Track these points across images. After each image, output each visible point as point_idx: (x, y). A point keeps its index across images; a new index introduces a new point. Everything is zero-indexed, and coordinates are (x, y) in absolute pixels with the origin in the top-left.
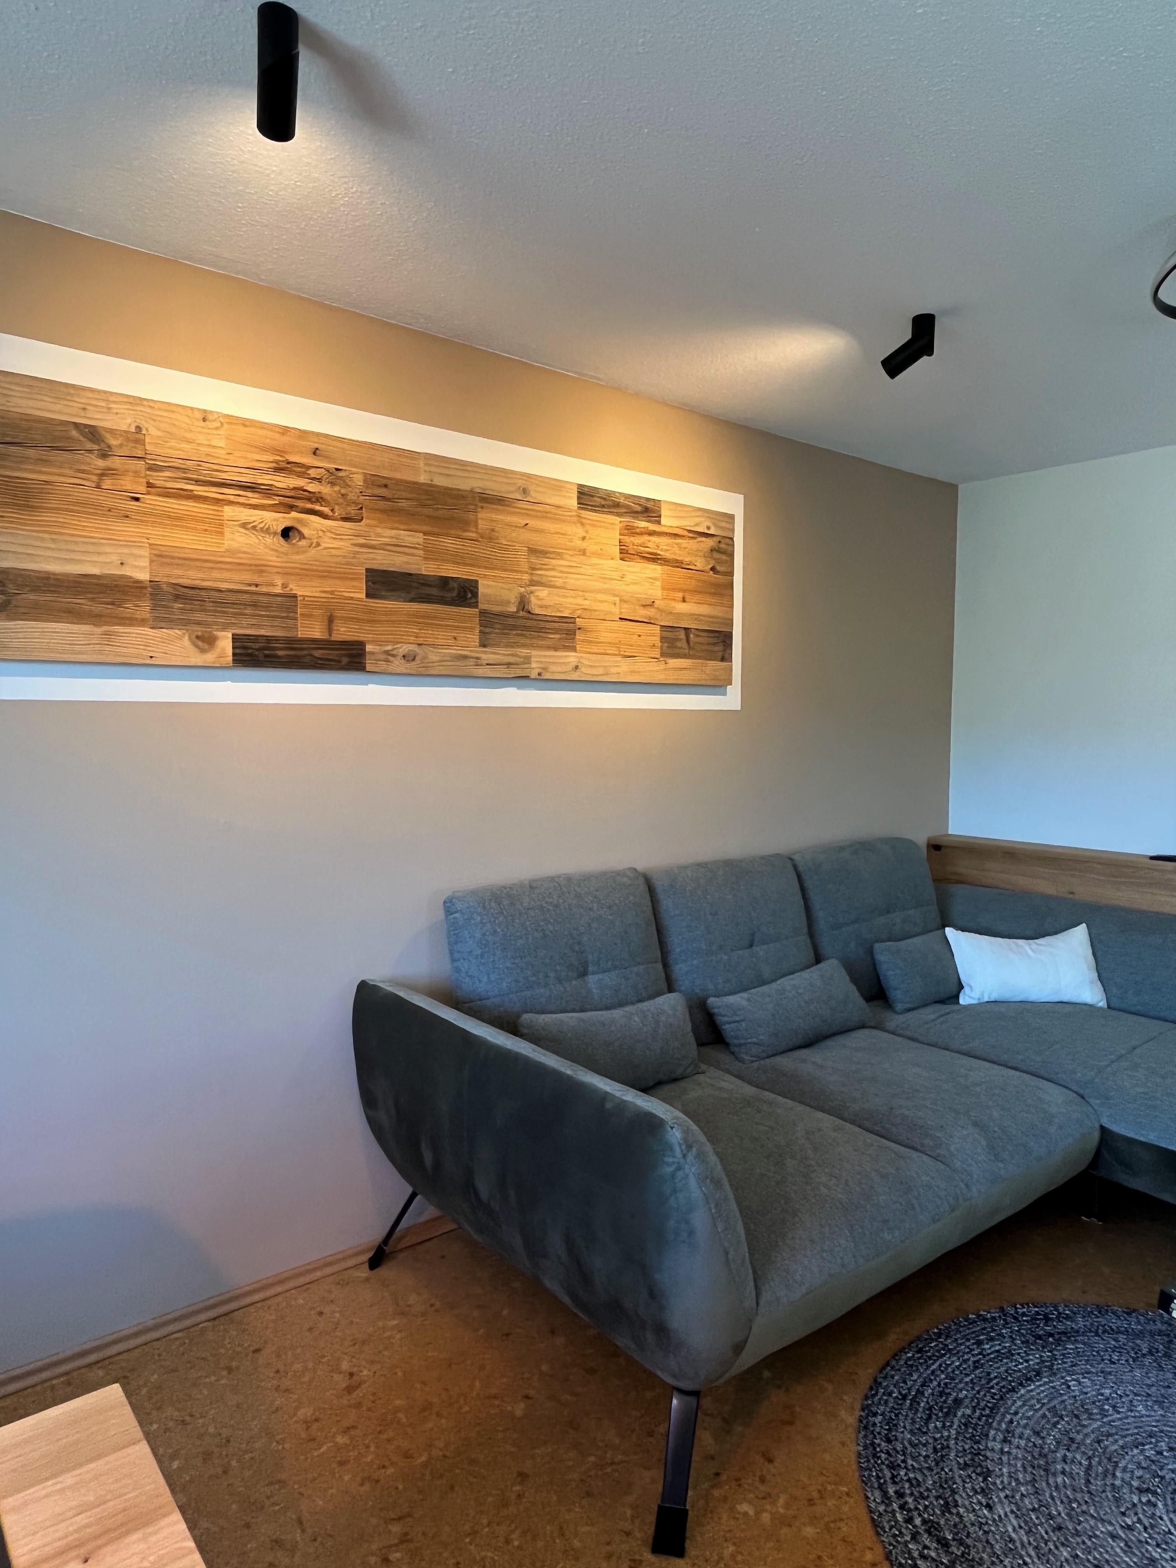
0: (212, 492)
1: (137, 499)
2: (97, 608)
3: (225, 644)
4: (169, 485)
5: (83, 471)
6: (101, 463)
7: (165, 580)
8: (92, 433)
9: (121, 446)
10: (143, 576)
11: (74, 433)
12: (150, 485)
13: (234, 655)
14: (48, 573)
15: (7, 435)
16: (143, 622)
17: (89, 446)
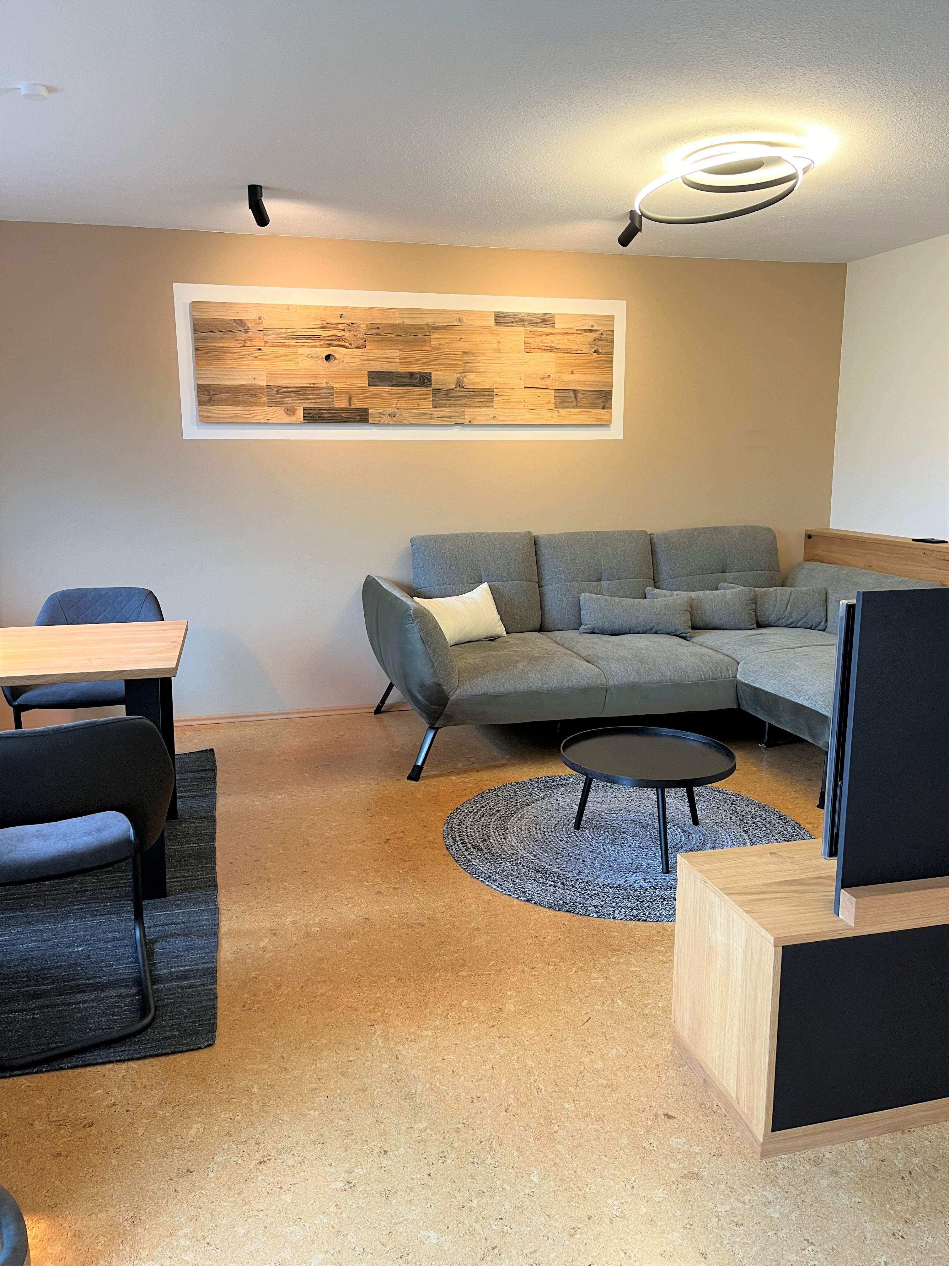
0: (292, 342)
1: (260, 349)
2: (245, 399)
3: (300, 413)
4: (274, 341)
5: (238, 340)
6: (245, 335)
7: (273, 384)
8: (241, 323)
9: (252, 326)
10: (264, 383)
11: (234, 324)
12: (266, 342)
13: (304, 417)
14: (226, 385)
15: (208, 329)
16: (264, 404)
17: (240, 328)
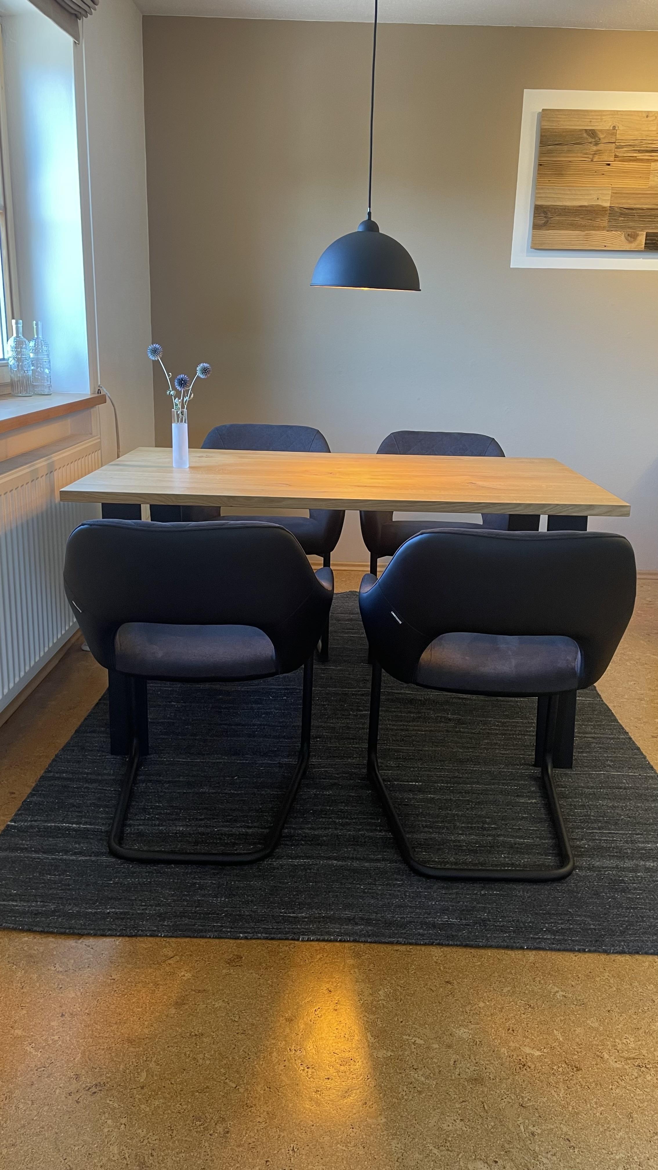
0: (646, 156)
1: (609, 165)
2: (583, 222)
3: (642, 239)
4: (625, 155)
5: (586, 154)
6: (595, 148)
7: (617, 205)
8: (592, 133)
9: (604, 138)
10: (607, 204)
11: (585, 135)
12: (616, 156)
13: (645, 244)
14: (565, 206)
15: (556, 141)
16: (603, 228)
17: (591, 140)
